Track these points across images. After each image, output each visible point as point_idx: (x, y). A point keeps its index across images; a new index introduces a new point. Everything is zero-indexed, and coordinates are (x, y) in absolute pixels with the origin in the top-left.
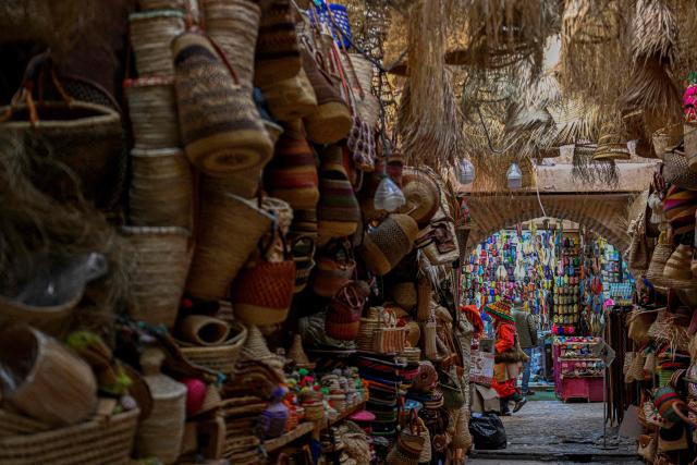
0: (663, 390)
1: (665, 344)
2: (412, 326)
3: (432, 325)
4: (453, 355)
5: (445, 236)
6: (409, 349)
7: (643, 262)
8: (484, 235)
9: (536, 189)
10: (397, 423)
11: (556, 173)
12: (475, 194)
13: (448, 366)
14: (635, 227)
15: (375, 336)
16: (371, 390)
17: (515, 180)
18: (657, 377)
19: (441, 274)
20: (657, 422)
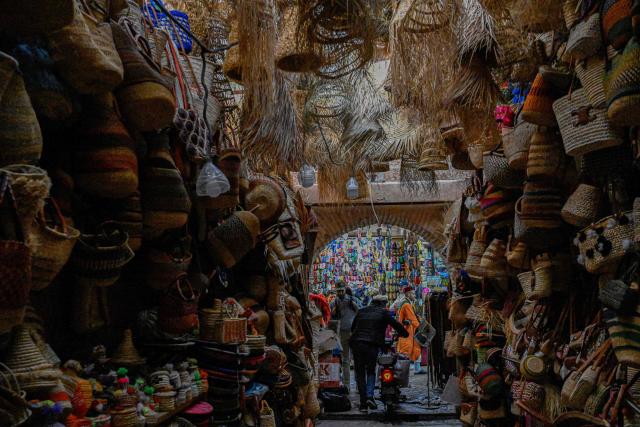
0: (481, 366)
1: (481, 326)
2: (260, 315)
3: (281, 313)
4: (301, 338)
5: (291, 234)
6: (257, 337)
7: (458, 257)
8: (329, 238)
9: (370, 199)
10: (238, 411)
11: (388, 186)
12: (322, 205)
13: (297, 347)
14: (451, 229)
15: (218, 326)
16: (209, 379)
17: (353, 190)
18: (475, 352)
19: (289, 269)
20: (478, 394)
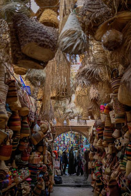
0: (97, 171)
1: (97, 161)
2: (41, 156)
3: (46, 156)
4: (51, 163)
5: (50, 136)
6: (41, 162)
7: (92, 142)
8: (58, 135)
9: (70, 125)
10: (37, 181)
11: (74, 123)
12: (57, 126)
13: (49, 165)
14: (90, 134)
15: (33, 160)
16: (31, 173)
17: (65, 124)
18: (95, 168)
19: (49, 144)
20: (96, 179)
